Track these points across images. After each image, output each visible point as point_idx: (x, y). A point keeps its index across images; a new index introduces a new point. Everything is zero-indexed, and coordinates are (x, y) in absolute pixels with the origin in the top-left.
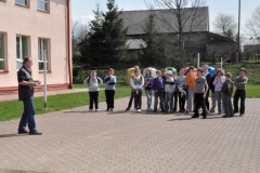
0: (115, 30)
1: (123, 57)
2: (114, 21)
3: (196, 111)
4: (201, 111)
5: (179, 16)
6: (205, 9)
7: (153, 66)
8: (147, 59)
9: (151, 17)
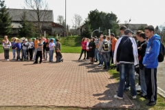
0: (4, 18)
1: (10, 32)
2: (5, 13)
3: (37, 59)
4: (39, 59)
5: (38, 13)
6: (51, 11)
7: (25, 37)
8: (22, 33)
9: (24, 13)
